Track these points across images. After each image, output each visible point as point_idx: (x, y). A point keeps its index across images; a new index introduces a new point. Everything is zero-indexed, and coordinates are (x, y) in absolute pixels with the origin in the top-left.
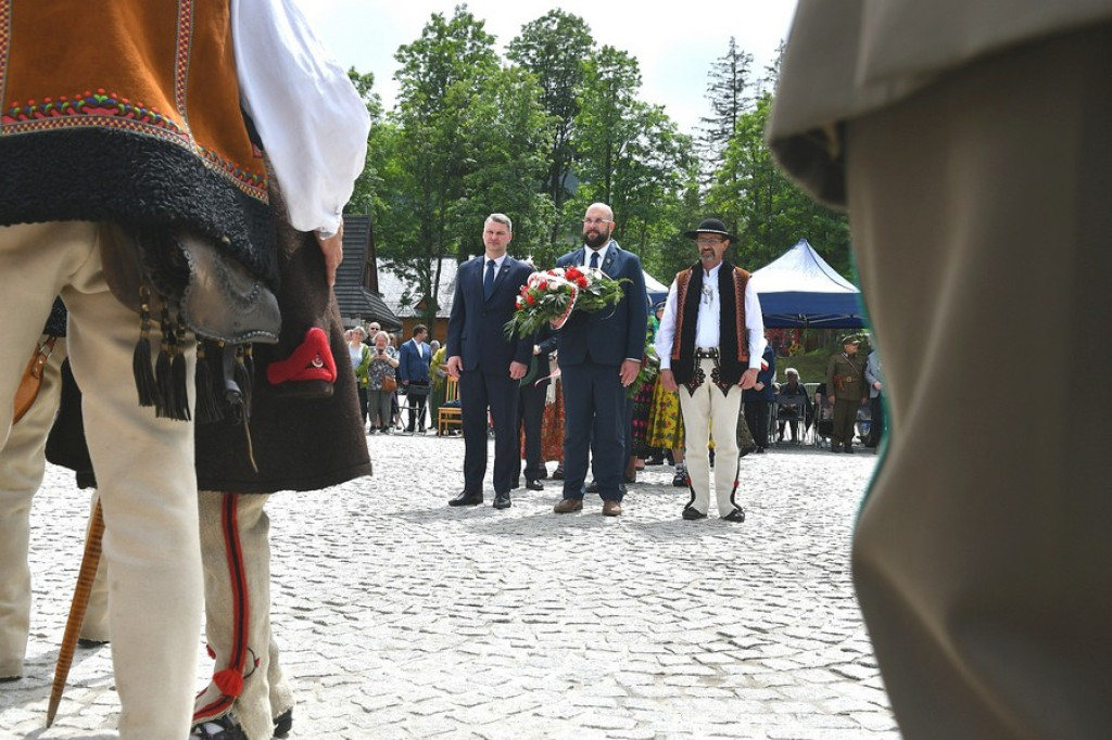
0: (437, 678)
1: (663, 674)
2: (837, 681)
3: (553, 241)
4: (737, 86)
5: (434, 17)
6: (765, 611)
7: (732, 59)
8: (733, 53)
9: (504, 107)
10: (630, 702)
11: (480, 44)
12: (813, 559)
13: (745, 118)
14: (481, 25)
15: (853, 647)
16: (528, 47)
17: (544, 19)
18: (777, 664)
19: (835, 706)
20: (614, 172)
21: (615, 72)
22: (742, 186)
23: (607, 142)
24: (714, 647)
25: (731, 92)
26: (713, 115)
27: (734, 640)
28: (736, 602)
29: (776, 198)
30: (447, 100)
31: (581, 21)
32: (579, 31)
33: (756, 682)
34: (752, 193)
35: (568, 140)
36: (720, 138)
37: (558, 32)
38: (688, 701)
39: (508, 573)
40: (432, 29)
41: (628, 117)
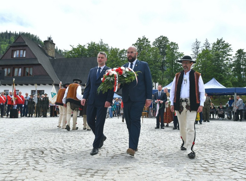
0: (151, 169)
1: (195, 169)
2: (232, 172)
3: (162, 79)
4: (198, 48)
5: (139, 38)
6: (214, 156)
7: (196, 43)
8: (196, 42)
9: (152, 55)
10: (190, 175)
11: (147, 43)
12: (222, 144)
13: (200, 54)
14: (147, 39)
15: (234, 164)
16: (157, 43)
17: (159, 37)
18: (219, 167)
19: (233, 177)
20: (174, 66)
21: (173, 47)
22: (199, 67)
23: (172, 60)
24: (205, 163)
25: (196, 49)
26: (193, 54)
27: (209, 162)
28: (207, 153)
29: (206, 69)
30: (142, 54)
31: (166, 37)
32: (166, 39)
33: (215, 171)
34: (202, 69)
35: (165, 60)
36: (195, 58)
37: (162, 40)
38: (202, 175)
39: (160, 147)
40: (138, 41)
41: (176, 55)
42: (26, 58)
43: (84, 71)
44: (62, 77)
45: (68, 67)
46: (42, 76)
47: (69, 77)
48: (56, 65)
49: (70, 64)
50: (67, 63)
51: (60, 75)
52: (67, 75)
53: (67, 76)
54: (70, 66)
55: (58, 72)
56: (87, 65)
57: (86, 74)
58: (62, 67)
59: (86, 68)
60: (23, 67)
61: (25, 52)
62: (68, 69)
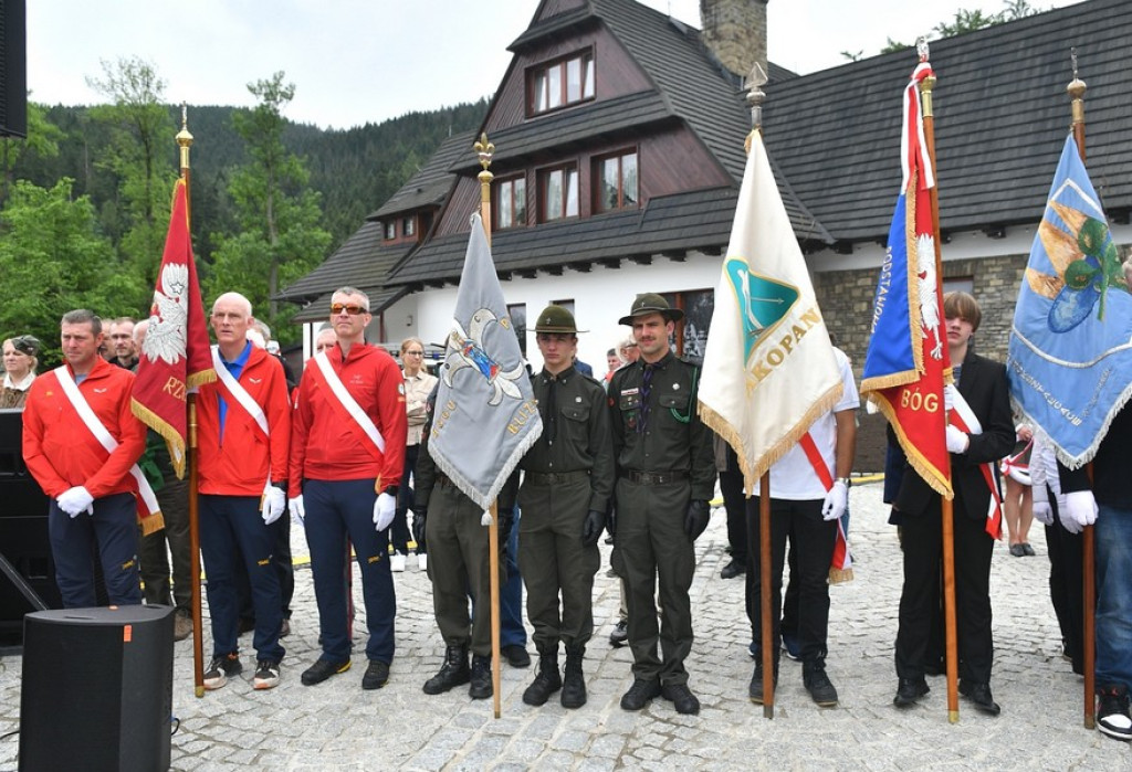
42: (596, 101)
43: (988, 124)
44: (822, 189)
45: (865, 114)
46: (697, 197)
47: (873, 185)
48: (779, 120)
49: (876, 97)
50: (850, 94)
51: (813, 177)
52: (861, 168)
53: (856, 179)
54: (874, 107)
55: (793, 161)
56: (1007, 78)
57: (1006, 144)
58: (821, 128)
59: (1005, 100)
60: (585, 163)
61: (591, 64)
62: (858, 129)
